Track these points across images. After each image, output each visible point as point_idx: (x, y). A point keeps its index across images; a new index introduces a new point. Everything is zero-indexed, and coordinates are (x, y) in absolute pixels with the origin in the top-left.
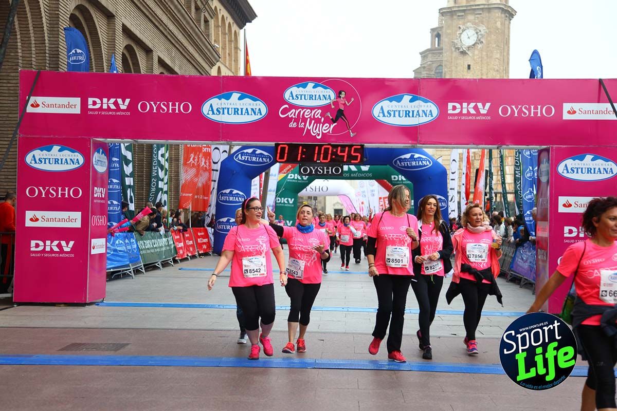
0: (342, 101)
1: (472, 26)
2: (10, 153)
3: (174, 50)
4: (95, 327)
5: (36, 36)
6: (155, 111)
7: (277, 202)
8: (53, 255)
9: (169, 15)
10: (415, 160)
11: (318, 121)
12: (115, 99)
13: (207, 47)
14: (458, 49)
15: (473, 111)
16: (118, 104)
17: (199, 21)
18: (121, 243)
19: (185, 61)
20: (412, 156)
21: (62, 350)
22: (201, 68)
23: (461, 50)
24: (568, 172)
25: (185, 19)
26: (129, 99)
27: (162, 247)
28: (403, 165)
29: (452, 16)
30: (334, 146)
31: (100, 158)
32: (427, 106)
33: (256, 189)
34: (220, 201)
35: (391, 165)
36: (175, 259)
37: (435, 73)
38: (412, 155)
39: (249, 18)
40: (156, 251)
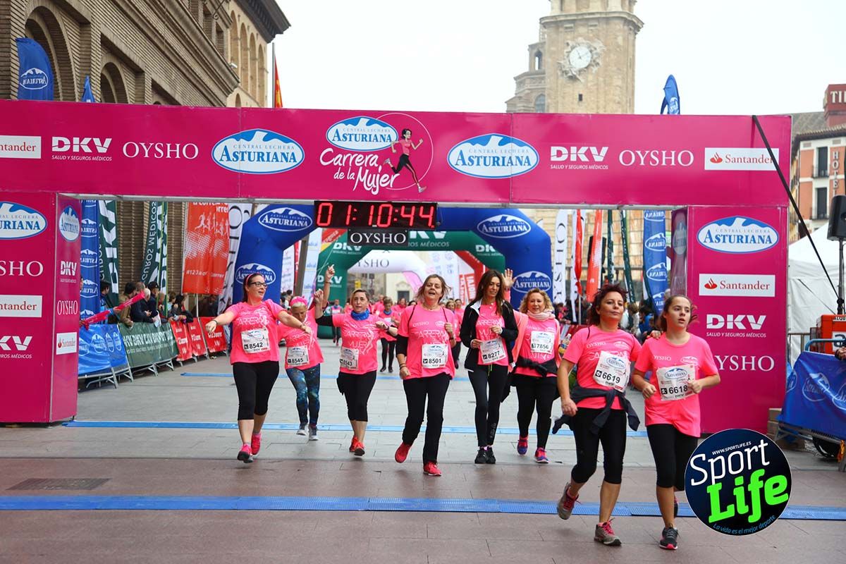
0: (407, 142)
1: (584, 41)
3: (174, 71)
4: (61, 456)
6: (147, 156)
7: (319, 281)
8: (2, 356)
9: (166, 23)
10: (508, 224)
11: (373, 170)
12: (90, 139)
13: (220, 68)
14: (566, 72)
15: (584, 158)
16: (95, 146)
17: (209, 31)
18: (100, 339)
19: (190, 85)
20: (504, 219)
21: (13, 488)
22: (211, 96)
23: (570, 74)
24: (711, 241)
25: (189, 28)
26: (111, 139)
27: (157, 343)
28: (492, 231)
29: (558, 27)
30: (395, 205)
31: (69, 220)
32: (523, 151)
33: (290, 263)
34: (239, 279)
35: (475, 230)
36: (175, 361)
37: (535, 104)
38: (503, 217)
39: (280, 27)
40: (149, 349)
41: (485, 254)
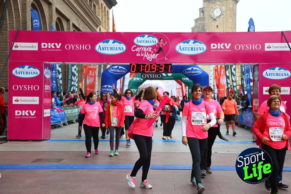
0: (161, 43)
1: (219, 7)
2: (5, 69)
3: (80, 19)
4: (47, 151)
5: (16, 13)
6: (73, 49)
8: (26, 117)
9: (77, 3)
10: (194, 70)
11: (150, 53)
12: (54, 43)
13: (95, 18)
14: (212, 18)
16: (56, 46)
17: (91, 6)
19: (85, 25)
20: (192, 69)
21: (33, 162)
22: (92, 28)
23: (214, 18)
24: (267, 75)
25: (85, 5)
26: (61, 43)
27: (76, 113)
28: (188, 73)
31: (47, 71)
32: (201, 45)
33: (118, 85)
34: (102, 91)
35: (182, 73)
37: (201, 29)
38: (192, 68)
39: (114, 4)
40: (73, 115)
41: (186, 81)
